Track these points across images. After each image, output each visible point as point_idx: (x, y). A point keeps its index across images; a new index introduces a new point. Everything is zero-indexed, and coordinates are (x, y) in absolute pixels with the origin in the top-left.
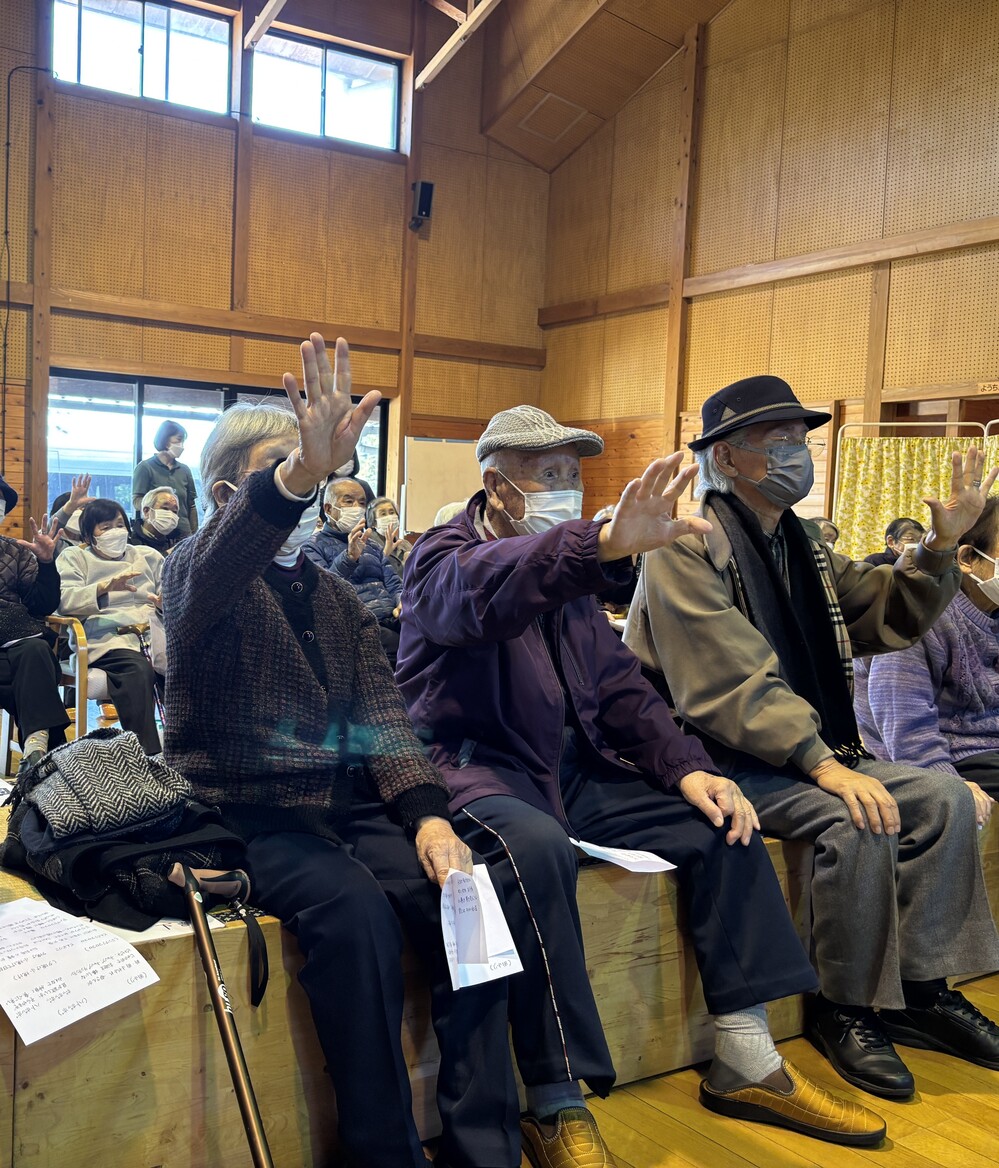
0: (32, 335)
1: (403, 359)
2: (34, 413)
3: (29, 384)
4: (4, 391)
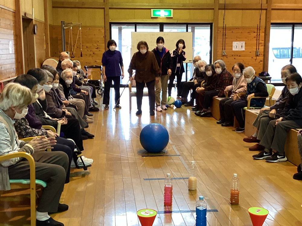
0: (267, 16)
2: (267, 34)
3: (266, 28)
4: (260, 30)
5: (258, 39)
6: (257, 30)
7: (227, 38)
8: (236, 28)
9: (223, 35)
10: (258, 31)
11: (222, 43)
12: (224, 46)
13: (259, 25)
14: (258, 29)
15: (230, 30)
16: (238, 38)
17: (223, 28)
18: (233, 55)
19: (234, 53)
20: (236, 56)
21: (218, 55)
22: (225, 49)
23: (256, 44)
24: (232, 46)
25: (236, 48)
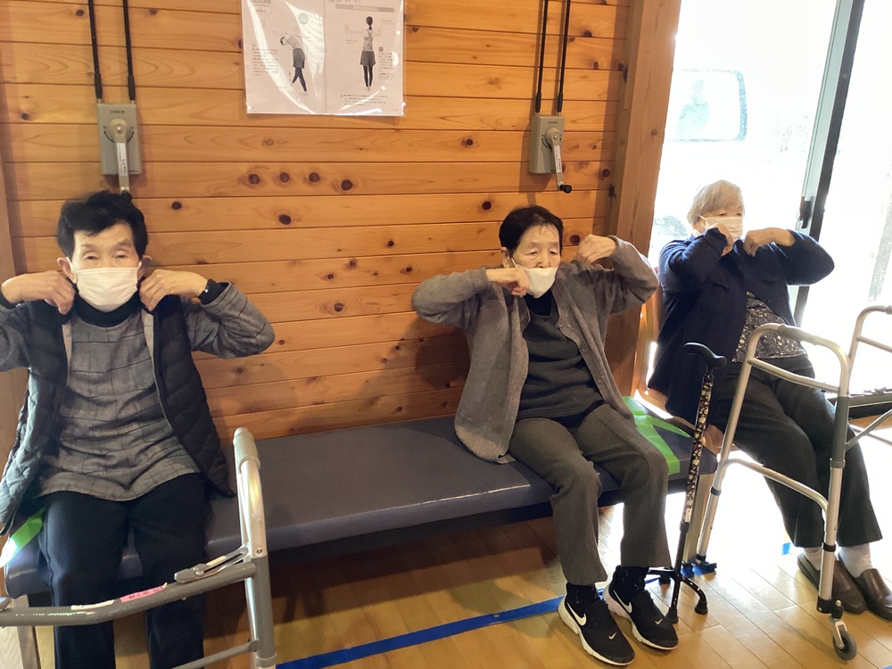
18: (261, 173)
19: (268, 142)
20: (299, 185)
21: (33, 171)
22: (138, 81)
23: (533, 40)
24: (240, 44)
25: (299, 74)
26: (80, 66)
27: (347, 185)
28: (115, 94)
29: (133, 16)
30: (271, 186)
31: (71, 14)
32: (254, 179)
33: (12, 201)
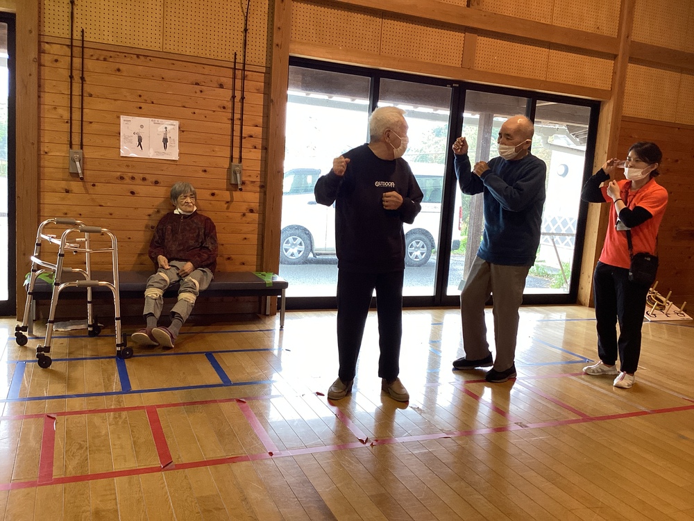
0: (273, 21)
1: (619, 65)
2: (272, 101)
3: (268, 72)
4: (244, 78)
5: (237, 116)
6: (234, 78)
7: (91, 95)
8: (138, 56)
9: (71, 77)
10: (238, 83)
11: (66, 115)
12: (76, 128)
13: (240, 59)
14: (239, 73)
15: (105, 60)
16: (146, 101)
17: (71, 46)
18: (125, 176)
19: (128, 166)
20: (138, 181)
21: (46, 170)
22: (84, 144)
23: (230, 137)
24: (120, 134)
25: (140, 144)
26: (65, 138)
27: (156, 183)
28: (76, 148)
29: (84, 123)
30: (127, 180)
31: (64, 122)
32: (122, 178)
33: (39, 179)
